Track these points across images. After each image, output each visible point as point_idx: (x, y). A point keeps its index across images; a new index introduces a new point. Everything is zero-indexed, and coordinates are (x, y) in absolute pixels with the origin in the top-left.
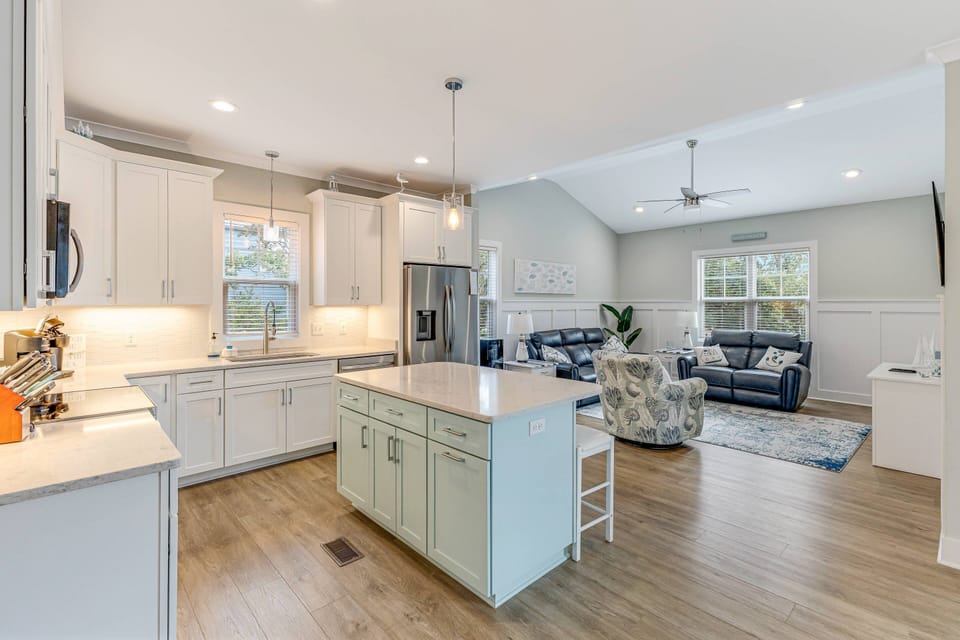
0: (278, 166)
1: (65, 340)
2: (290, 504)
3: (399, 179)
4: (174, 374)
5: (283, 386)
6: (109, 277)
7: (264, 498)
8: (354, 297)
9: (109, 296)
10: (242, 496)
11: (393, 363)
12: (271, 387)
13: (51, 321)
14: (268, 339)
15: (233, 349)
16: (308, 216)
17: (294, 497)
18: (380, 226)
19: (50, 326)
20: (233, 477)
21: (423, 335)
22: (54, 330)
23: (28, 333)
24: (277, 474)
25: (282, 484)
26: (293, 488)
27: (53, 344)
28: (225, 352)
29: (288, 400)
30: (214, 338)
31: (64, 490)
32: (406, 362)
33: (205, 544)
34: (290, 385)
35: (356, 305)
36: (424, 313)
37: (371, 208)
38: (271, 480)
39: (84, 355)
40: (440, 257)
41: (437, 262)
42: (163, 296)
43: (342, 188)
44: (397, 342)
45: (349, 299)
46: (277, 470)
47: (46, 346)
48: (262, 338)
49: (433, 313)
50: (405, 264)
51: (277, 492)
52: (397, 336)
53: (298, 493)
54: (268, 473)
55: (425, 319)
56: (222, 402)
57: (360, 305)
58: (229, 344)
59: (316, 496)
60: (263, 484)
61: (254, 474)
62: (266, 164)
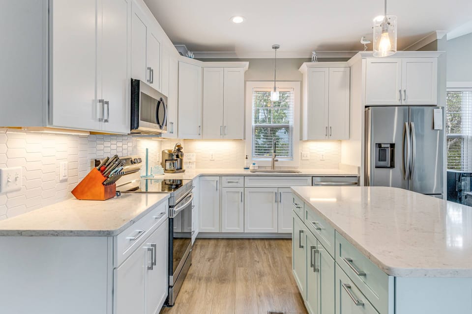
0: (280, 54)
1: (182, 155)
2: (266, 270)
3: (362, 42)
4: (221, 176)
5: (276, 190)
6: (200, 125)
7: (256, 259)
8: (328, 134)
9: (199, 134)
10: (246, 253)
11: (356, 184)
12: (271, 190)
13: (178, 146)
14: (275, 161)
15: (256, 165)
16: (299, 82)
17: (271, 265)
18: (349, 82)
19: (177, 148)
20: (249, 239)
21: (382, 163)
22: (179, 150)
23: (170, 151)
24: (270, 245)
25: (269, 252)
26: (274, 258)
27: (177, 156)
28: (251, 167)
29: (279, 200)
30: (247, 158)
31: (57, 235)
32: (366, 184)
33: (215, 278)
34: (280, 190)
35: (328, 140)
36: (383, 146)
37: (342, 69)
38: (265, 247)
39: (195, 163)
40: (401, 99)
41: (400, 104)
42: (221, 134)
43: (320, 60)
44: (359, 168)
45: (325, 136)
46: (272, 242)
47: (175, 157)
48: (270, 159)
49: (392, 146)
50: (366, 107)
51: (264, 257)
52: (359, 163)
53: (274, 263)
54: (266, 243)
55: (384, 150)
56: (243, 195)
57: (333, 140)
58: (253, 162)
59: (284, 269)
60: (260, 249)
61: (259, 241)
62: (272, 55)
